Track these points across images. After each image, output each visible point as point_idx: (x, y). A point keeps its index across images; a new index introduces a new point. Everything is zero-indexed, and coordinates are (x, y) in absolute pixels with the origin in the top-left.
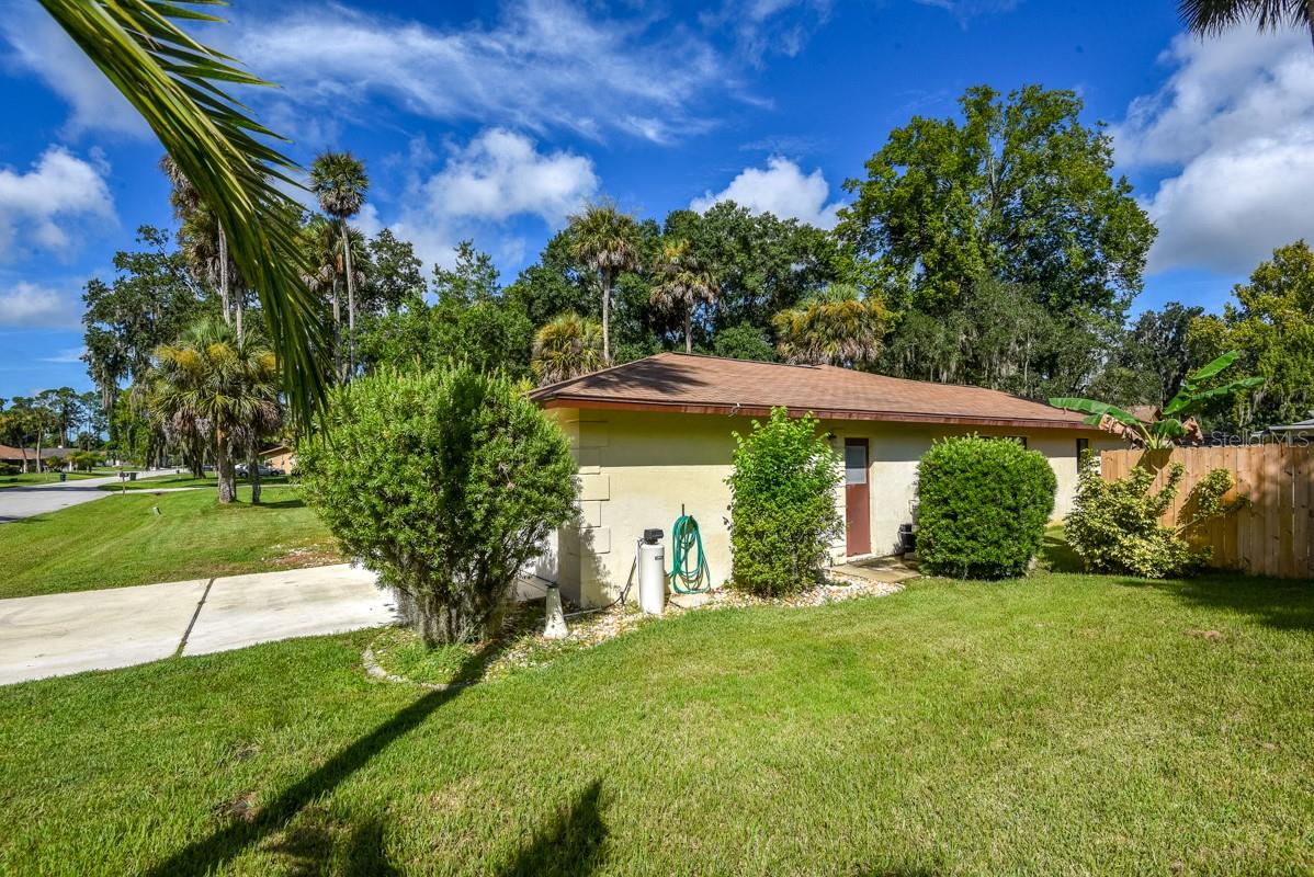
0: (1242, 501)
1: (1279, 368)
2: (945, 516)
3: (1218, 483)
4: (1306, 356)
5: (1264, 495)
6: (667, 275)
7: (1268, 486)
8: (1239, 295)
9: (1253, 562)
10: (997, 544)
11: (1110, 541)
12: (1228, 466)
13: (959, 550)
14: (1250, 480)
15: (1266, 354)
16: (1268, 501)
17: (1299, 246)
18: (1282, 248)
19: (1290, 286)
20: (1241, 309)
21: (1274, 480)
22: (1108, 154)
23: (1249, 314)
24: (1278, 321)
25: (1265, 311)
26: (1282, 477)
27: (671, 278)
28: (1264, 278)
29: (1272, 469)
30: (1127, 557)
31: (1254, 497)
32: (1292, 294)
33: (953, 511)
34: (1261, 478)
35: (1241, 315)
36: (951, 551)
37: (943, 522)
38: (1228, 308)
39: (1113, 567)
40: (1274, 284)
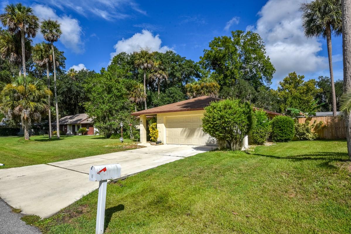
0: (325, 126)
1: (291, 103)
2: (280, 130)
3: (321, 123)
4: (296, 100)
5: (328, 125)
6: (154, 71)
7: (329, 124)
8: (281, 84)
9: (327, 137)
10: (289, 135)
11: (304, 134)
12: (322, 120)
13: (283, 137)
14: (326, 123)
15: (288, 99)
16: (329, 126)
17: (294, 73)
18: (291, 73)
19: (292, 83)
20: (281, 88)
21: (330, 122)
22: (264, 50)
23: (283, 90)
24: (290, 91)
25: (287, 89)
26: (331, 122)
27: (156, 72)
28: (287, 80)
29: (329, 121)
30: (307, 137)
31: (327, 125)
32: (293, 85)
33: (282, 129)
34: (327, 122)
35: (281, 89)
36: (281, 137)
37: (280, 131)
38: (278, 88)
39: (305, 139)
40: (289, 82)
